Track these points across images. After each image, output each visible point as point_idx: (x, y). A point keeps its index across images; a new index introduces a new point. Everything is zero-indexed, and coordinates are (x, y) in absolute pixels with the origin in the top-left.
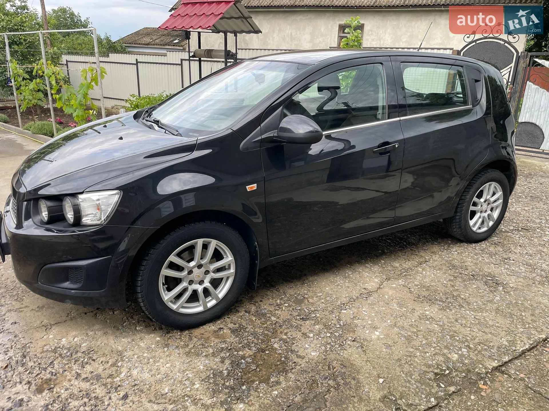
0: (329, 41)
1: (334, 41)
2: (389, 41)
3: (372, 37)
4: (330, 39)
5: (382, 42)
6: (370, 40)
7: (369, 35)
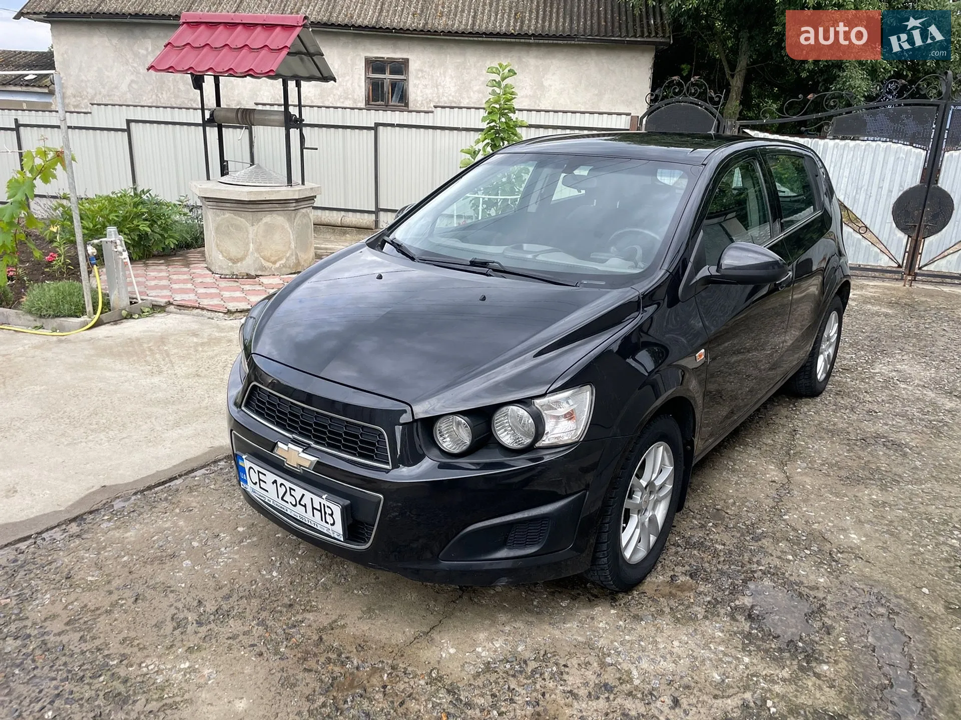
0: (349, 84)
1: (359, 86)
2: (453, 89)
3: (425, 82)
4: (350, 82)
5: (441, 91)
6: (420, 86)
7: (419, 78)
